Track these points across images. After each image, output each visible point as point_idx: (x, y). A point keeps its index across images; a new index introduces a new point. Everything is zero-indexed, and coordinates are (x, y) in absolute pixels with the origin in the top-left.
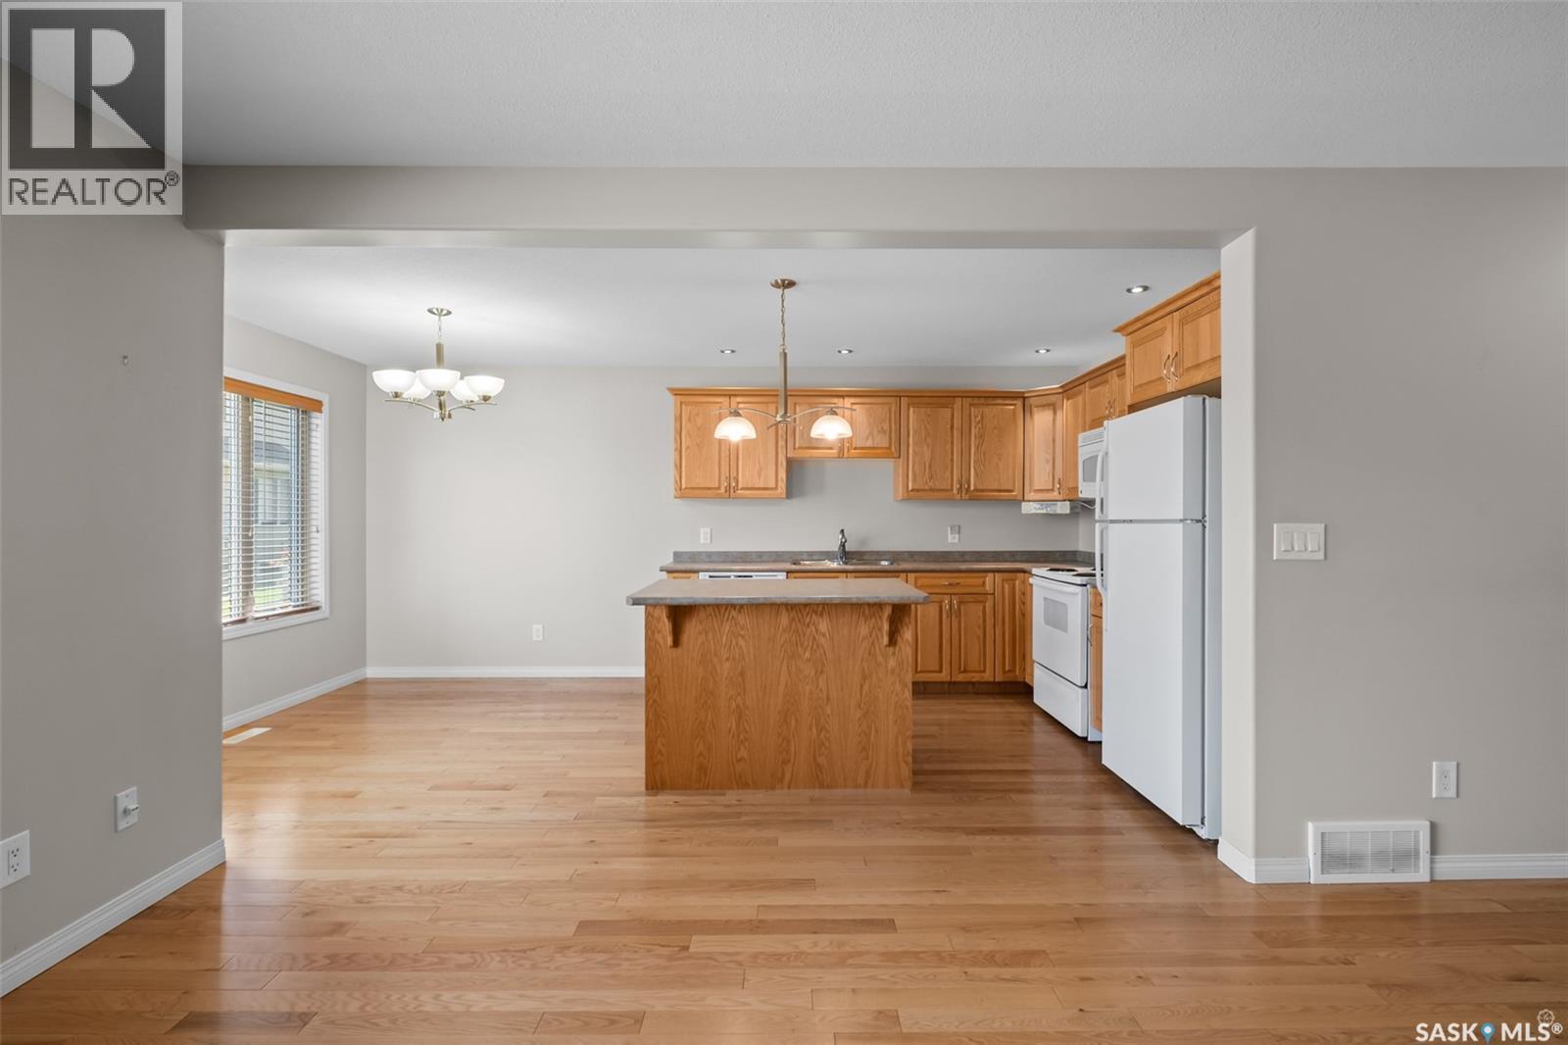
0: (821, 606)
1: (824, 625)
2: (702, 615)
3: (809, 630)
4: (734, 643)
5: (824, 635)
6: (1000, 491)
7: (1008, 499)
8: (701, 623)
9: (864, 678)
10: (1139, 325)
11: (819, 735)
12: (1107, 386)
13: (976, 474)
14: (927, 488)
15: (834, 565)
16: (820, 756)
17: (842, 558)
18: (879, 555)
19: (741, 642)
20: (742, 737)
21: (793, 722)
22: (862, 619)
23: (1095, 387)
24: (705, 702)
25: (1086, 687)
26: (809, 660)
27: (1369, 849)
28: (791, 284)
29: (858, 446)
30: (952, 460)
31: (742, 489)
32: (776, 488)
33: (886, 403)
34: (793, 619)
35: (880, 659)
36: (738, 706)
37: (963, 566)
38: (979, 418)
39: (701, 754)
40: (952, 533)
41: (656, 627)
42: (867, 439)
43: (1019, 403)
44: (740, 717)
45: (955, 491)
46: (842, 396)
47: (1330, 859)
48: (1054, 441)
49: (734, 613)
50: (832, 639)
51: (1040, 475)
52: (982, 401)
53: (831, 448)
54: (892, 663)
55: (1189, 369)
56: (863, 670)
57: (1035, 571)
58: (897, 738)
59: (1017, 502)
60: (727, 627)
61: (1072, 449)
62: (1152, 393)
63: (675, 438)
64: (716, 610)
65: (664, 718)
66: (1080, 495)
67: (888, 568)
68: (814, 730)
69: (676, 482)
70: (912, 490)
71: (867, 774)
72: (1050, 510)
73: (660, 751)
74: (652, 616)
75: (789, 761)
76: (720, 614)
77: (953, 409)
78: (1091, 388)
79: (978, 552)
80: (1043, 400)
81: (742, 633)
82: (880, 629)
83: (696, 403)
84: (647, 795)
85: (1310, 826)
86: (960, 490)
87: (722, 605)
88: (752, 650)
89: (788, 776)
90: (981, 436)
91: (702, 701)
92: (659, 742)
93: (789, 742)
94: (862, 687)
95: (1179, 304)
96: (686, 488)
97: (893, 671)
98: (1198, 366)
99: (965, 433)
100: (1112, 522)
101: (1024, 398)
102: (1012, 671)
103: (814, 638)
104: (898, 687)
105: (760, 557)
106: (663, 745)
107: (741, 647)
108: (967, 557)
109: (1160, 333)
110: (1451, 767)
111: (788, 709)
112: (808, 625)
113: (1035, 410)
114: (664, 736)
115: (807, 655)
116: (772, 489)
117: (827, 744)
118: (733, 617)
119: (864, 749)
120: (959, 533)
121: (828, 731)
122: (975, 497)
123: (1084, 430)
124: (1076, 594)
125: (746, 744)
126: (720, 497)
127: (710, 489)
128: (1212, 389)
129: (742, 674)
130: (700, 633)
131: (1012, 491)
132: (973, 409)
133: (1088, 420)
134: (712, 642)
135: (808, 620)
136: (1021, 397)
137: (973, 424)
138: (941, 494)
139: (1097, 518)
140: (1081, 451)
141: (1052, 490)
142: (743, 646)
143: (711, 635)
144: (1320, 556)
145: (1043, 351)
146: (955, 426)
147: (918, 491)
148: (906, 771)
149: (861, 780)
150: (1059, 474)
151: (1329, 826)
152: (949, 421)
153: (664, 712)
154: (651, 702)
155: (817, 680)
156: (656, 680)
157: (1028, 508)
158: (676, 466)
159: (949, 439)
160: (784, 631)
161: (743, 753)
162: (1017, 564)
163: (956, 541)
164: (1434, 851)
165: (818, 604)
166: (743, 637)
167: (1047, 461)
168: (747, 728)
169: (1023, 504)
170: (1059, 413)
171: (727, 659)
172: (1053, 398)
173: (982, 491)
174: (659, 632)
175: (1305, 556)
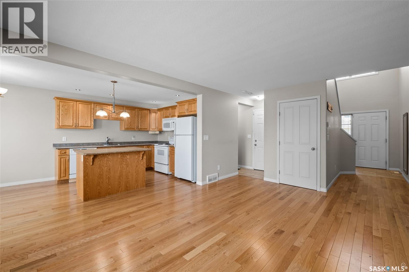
0: (128, 153)
1: (128, 157)
2: (99, 157)
3: (125, 158)
4: (107, 162)
5: (128, 159)
6: (145, 129)
7: (146, 131)
8: (99, 159)
9: (137, 167)
10: (180, 103)
11: (127, 180)
12: (169, 111)
13: (140, 125)
14: (129, 128)
15: (105, 146)
16: (127, 184)
17: (107, 144)
18: (117, 143)
19: (109, 162)
20: (109, 184)
21: (121, 178)
22: (136, 155)
23: (166, 110)
24: (100, 177)
25: (168, 165)
26: (125, 164)
27: (213, 178)
28: (116, 82)
29: (113, 117)
30: (135, 122)
31: (80, 126)
32: (91, 127)
33: (120, 108)
34: (122, 156)
35: (140, 162)
36: (108, 177)
37: (139, 145)
38: (141, 113)
39: (99, 189)
40: (133, 138)
41: (87, 161)
42: (116, 116)
43: (149, 111)
44: (109, 179)
45: (136, 129)
46: (109, 105)
47: (210, 180)
48: (156, 119)
49: (107, 156)
50: (130, 159)
51: (153, 126)
52: (141, 110)
53: (106, 117)
54: (142, 163)
55: (190, 112)
56: (136, 165)
57: (155, 145)
58: (143, 178)
59: (148, 131)
60: (106, 159)
61: (161, 122)
62: (183, 114)
63: (58, 111)
64: (103, 155)
65: (89, 183)
66: (163, 130)
67: (120, 146)
68: (126, 179)
69: (58, 124)
70: (126, 128)
71: (137, 186)
72: (155, 133)
73: (88, 191)
74: (85, 158)
75: (120, 187)
76: (104, 156)
77: (135, 111)
78: (165, 110)
79: (139, 142)
80: (154, 111)
81: (109, 160)
82: (140, 156)
83: (65, 102)
84: (84, 202)
85: (207, 176)
86: (137, 128)
87: (105, 154)
88: (112, 164)
89: (120, 190)
90: (141, 117)
91: (99, 177)
92: (87, 189)
93: (120, 183)
94: (136, 169)
95: (188, 101)
96: (61, 126)
97: (142, 164)
98: (191, 111)
99: (138, 116)
100: (177, 135)
101: (150, 110)
102: (149, 165)
103: (126, 160)
104: (143, 168)
105: (89, 144)
106: (89, 189)
107: (109, 163)
108: (137, 143)
109: (184, 105)
110: (220, 166)
111: (120, 176)
112: (125, 157)
113: (152, 113)
114: (89, 187)
115: (125, 163)
116: (89, 127)
117: (129, 181)
118: (107, 157)
119: (136, 181)
120: (135, 138)
121: (129, 179)
122: (140, 130)
123: (163, 118)
124: (166, 148)
125: (110, 185)
126: (73, 128)
127: (69, 126)
128: (195, 115)
129: (109, 169)
130: (99, 161)
131: (147, 129)
132: (139, 111)
133: (164, 116)
134: (102, 163)
135: (125, 156)
136: (149, 110)
137: (140, 115)
138: (133, 129)
139: (174, 134)
140: (163, 122)
141: (156, 129)
142: (110, 163)
143: (101, 161)
144: (208, 140)
145: (154, 101)
146: (136, 114)
147: (128, 128)
148: (144, 184)
149: (136, 188)
150: (157, 126)
151: (210, 176)
152: (135, 114)
153: (89, 181)
154: (85, 179)
155: (127, 169)
156: (87, 174)
157: (150, 132)
158: (58, 119)
159: (135, 117)
160: (119, 159)
161: (110, 187)
162: (151, 144)
163: (134, 139)
164: (218, 177)
165: (127, 152)
166: (110, 161)
167: (154, 123)
168: (111, 181)
169: (149, 132)
170: (157, 114)
171: (106, 167)
172: (156, 111)
173: (141, 129)
174: (87, 162)
175: (207, 140)
